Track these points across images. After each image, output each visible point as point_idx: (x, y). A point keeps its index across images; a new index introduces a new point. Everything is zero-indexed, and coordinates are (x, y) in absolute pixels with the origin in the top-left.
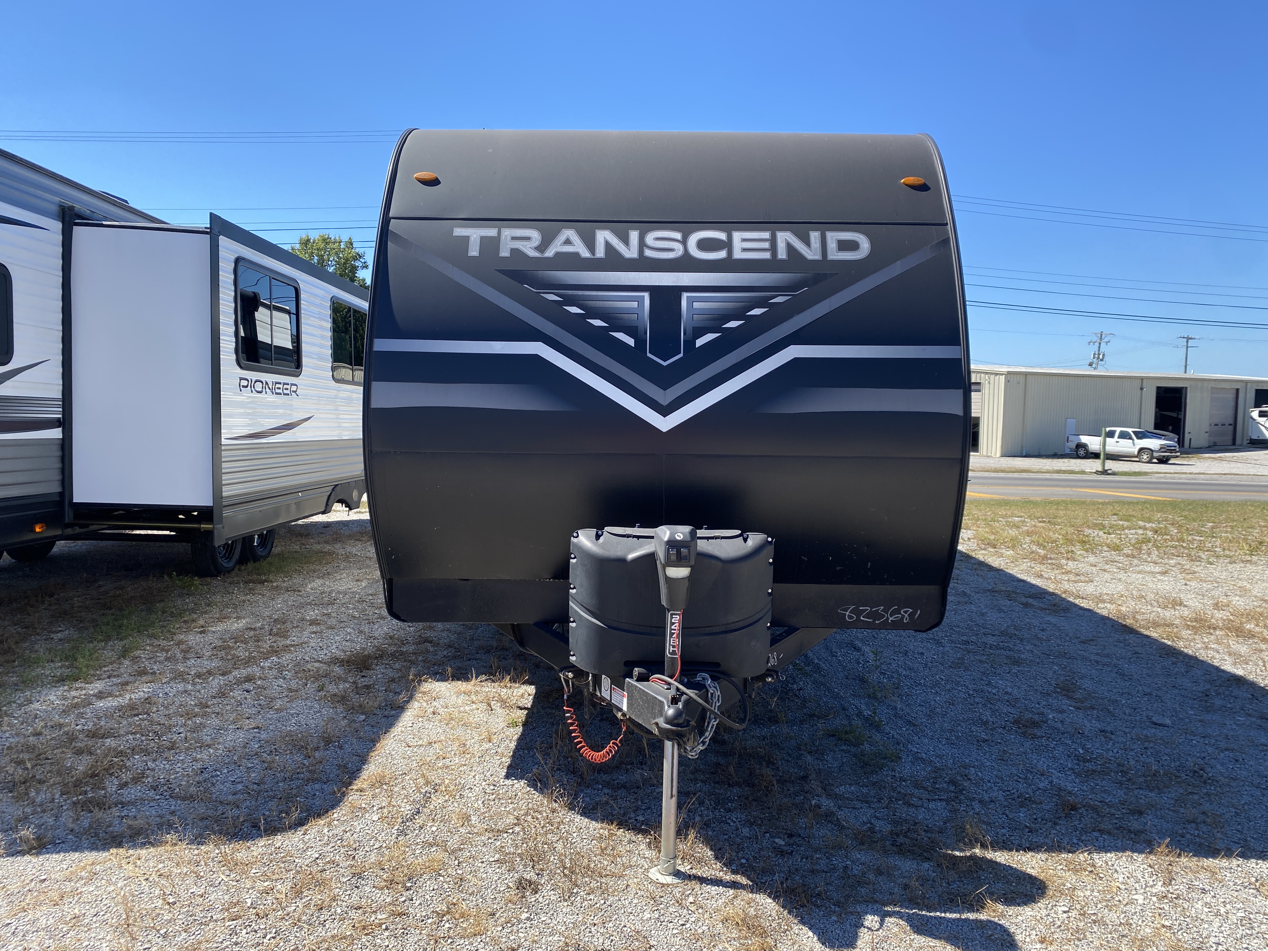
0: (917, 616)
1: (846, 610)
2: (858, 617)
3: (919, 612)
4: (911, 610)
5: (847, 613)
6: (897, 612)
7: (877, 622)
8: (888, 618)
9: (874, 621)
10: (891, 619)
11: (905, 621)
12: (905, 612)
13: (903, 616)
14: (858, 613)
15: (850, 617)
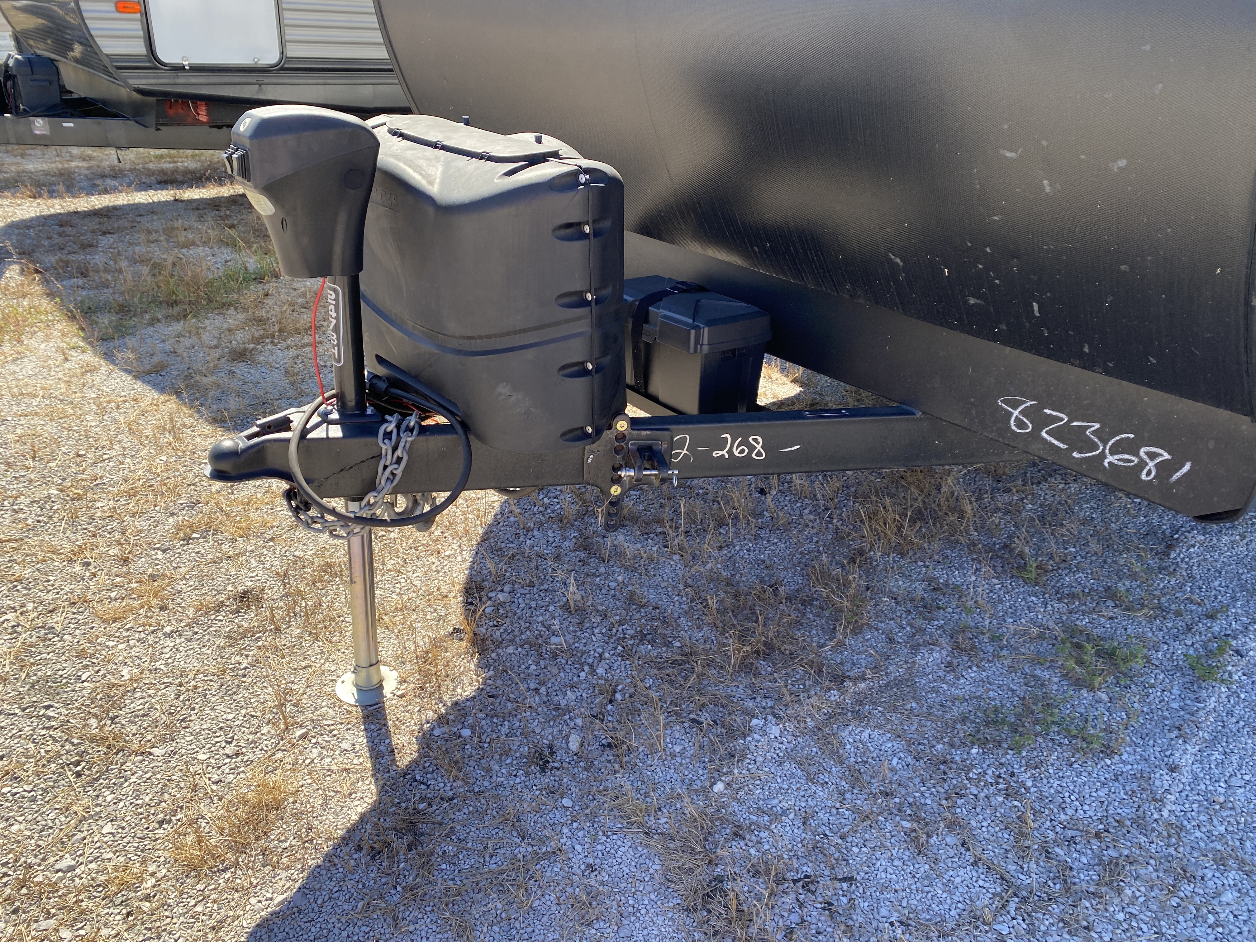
0: (1179, 474)
1: (1015, 408)
2: (1037, 429)
3: (1187, 467)
4: (1167, 456)
5: (1016, 413)
6: (1132, 448)
7: (1075, 455)
8: (1103, 456)
9: (1071, 449)
10: (1110, 458)
11: (1144, 476)
12: (1152, 456)
13: (1142, 464)
14: (1041, 422)
15: (1020, 424)
